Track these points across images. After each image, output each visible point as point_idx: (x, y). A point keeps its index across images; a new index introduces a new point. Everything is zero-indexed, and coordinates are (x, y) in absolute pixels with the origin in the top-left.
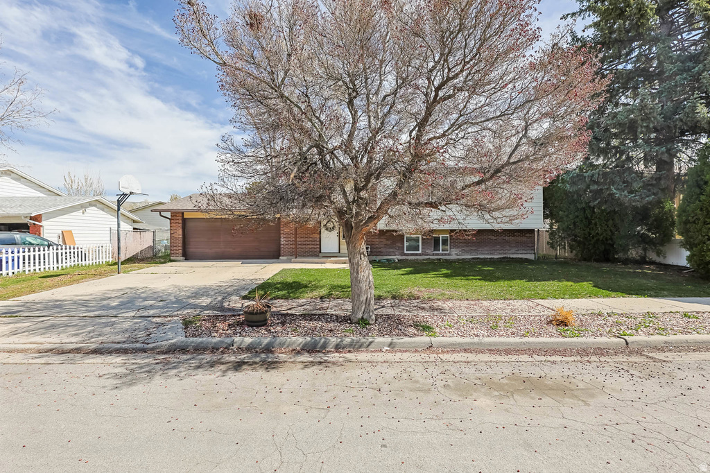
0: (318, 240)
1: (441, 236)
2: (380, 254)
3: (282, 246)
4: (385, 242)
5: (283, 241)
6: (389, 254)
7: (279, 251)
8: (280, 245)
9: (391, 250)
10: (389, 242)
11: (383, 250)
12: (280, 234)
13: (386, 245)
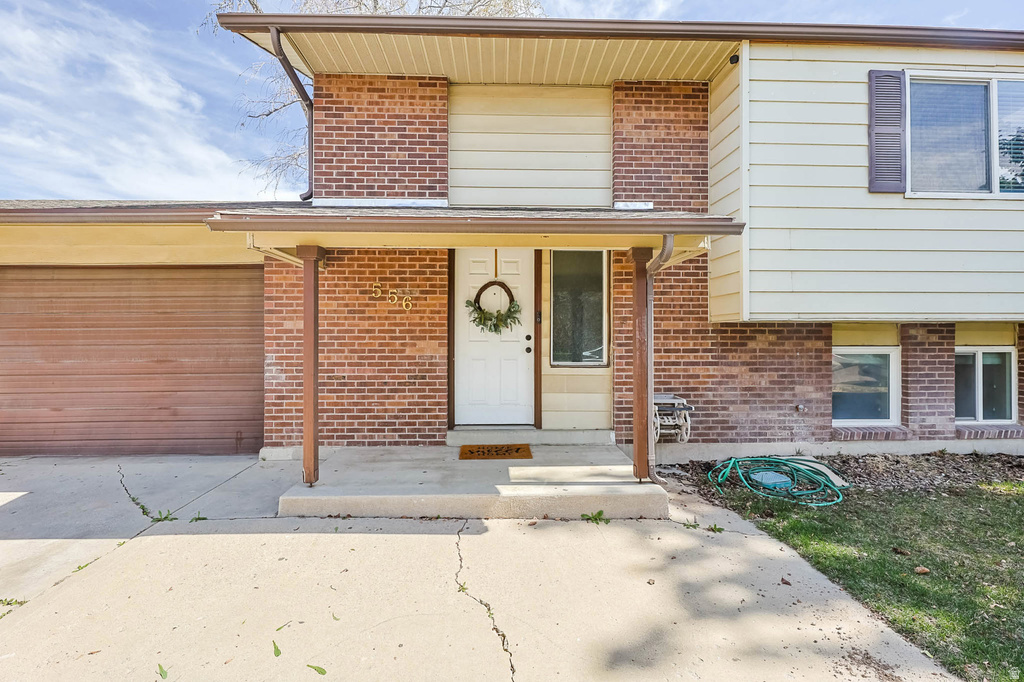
0: (442, 371)
1: (979, 351)
2: (723, 431)
3: (270, 398)
4: (746, 377)
5: (274, 376)
6: (760, 435)
7: (258, 419)
8: (261, 389)
9: (773, 415)
10: (763, 381)
11: (737, 414)
12: (261, 339)
13: (752, 394)
